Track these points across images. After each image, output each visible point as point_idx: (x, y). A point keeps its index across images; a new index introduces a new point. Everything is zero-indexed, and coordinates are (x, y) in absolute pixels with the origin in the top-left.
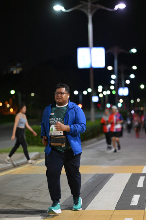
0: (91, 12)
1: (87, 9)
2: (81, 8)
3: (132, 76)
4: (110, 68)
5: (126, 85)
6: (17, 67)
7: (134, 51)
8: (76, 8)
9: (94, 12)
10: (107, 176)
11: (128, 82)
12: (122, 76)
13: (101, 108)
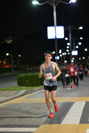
0: (55, 5)
1: (53, 3)
2: (49, 2)
3: (80, 44)
4: (66, 39)
5: (76, 49)
6: (9, 40)
7: (81, 28)
8: (46, 2)
9: (57, 5)
10: (71, 104)
11: (77, 47)
12: (74, 44)
13: (61, 63)
